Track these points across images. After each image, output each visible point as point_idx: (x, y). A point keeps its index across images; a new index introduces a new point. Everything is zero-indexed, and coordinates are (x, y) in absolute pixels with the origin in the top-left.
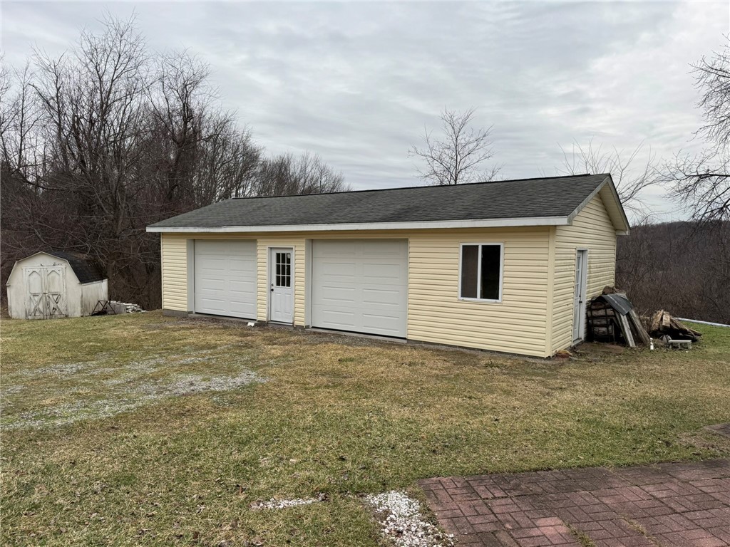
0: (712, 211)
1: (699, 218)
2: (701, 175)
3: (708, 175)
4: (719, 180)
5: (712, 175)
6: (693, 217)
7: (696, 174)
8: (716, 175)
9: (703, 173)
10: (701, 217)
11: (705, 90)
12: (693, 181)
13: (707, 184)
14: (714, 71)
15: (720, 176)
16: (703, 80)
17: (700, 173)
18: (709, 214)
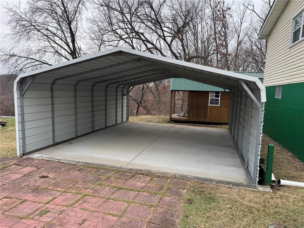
0: (16, 71)
1: (11, 73)
2: (11, 55)
3: (14, 55)
4: (18, 58)
5: (15, 56)
6: (9, 72)
7: (9, 54)
8: (17, 56)
9: (12, 54)
10: (12, 73)
11: (9, 18)
12: (8, 57)
13: (14, 59)
14: (12, 11)
15: (19, 56)
16: (8, 13)
17: (11, 54)
18: (15, 72)
